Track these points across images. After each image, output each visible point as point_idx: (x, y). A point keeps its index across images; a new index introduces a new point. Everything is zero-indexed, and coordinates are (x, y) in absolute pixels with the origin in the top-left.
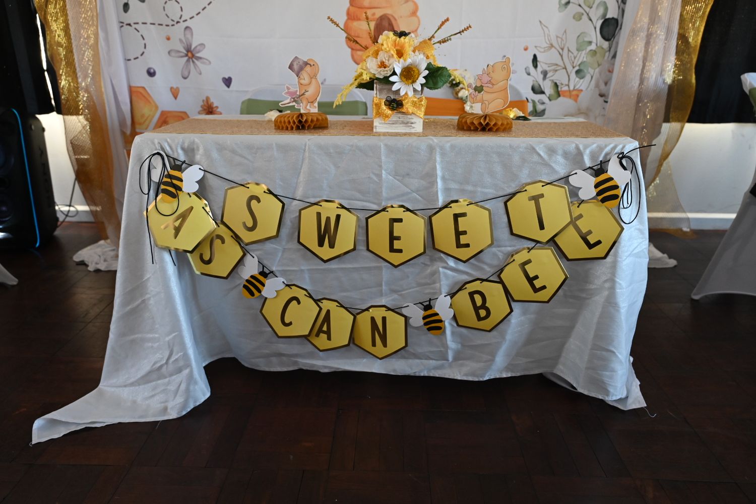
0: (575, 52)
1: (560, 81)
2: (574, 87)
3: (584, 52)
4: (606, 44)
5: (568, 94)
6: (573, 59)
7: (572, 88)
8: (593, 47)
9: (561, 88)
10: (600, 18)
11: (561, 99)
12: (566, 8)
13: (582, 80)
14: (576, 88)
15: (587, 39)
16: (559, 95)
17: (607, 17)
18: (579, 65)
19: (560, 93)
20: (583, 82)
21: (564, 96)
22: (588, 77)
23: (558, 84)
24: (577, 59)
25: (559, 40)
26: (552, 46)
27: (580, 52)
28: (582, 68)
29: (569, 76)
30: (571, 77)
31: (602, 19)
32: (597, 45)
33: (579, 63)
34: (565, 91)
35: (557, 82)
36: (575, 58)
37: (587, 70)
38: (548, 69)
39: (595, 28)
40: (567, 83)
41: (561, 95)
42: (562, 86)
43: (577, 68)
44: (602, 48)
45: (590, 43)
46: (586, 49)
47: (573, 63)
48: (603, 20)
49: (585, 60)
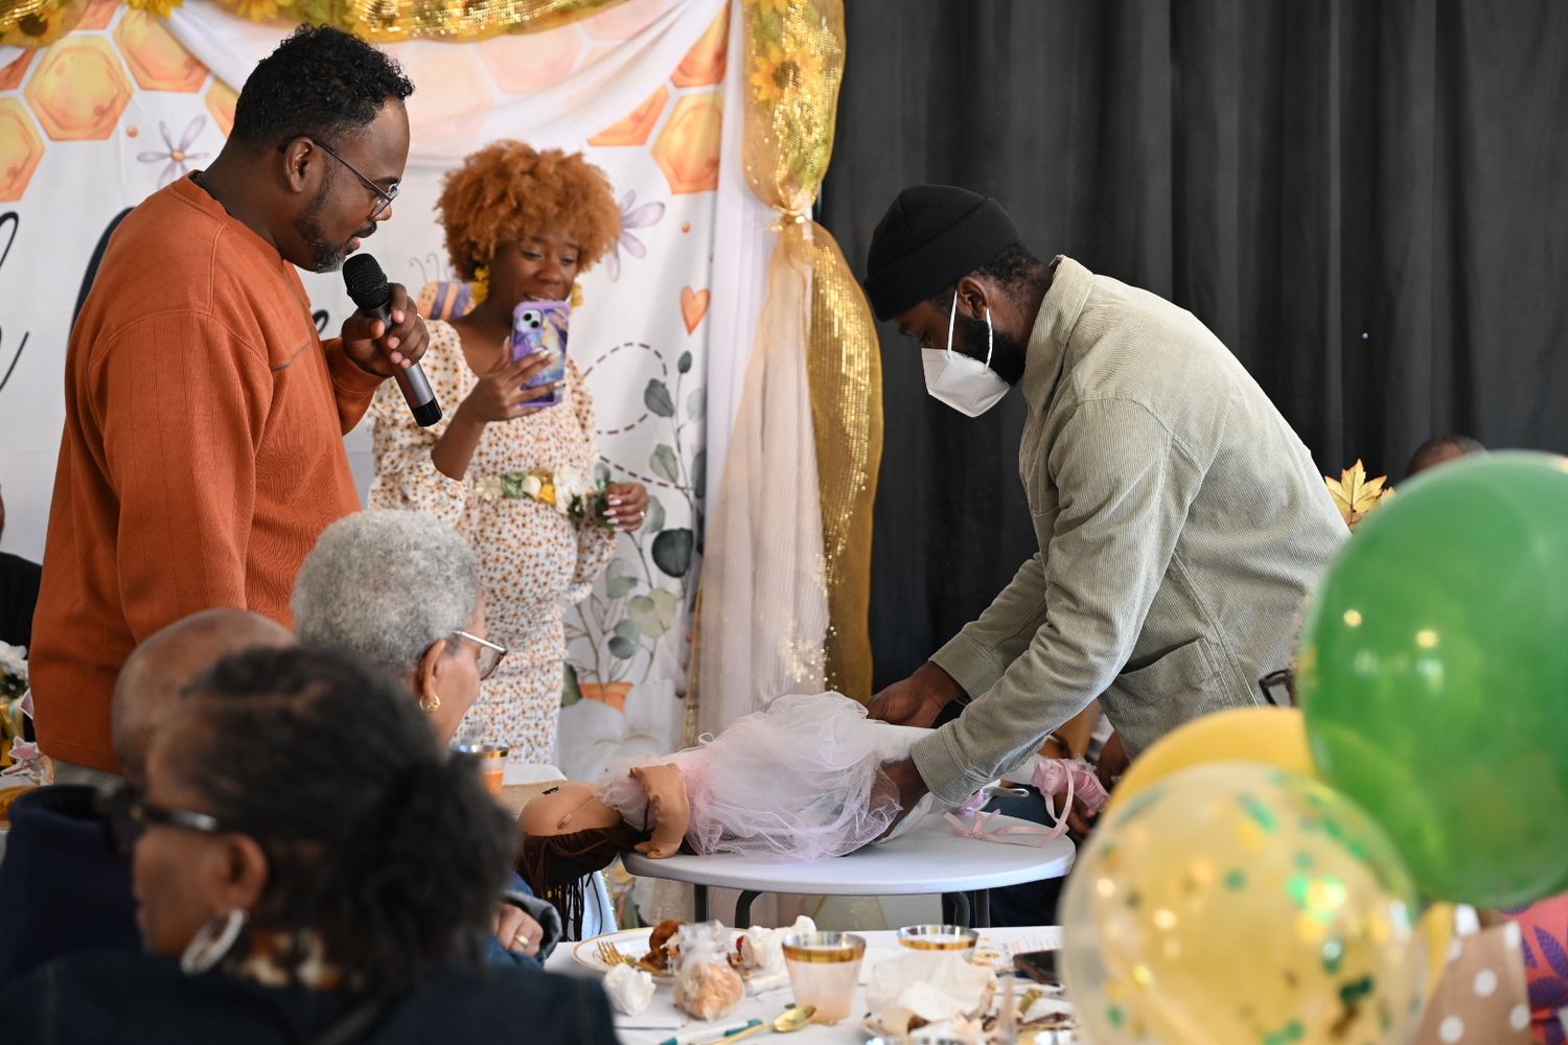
0: (605, 600)
1: (579, 662)
2: (610, 677)
3: (622, 600)
4: (674, 585)
5: (597, 691)
6: (602, 615)
7: (605, 679)
8: (640, 591)
9: (583, 678)
10: (650, 532)
11: (583, 702)
13: (626, 663)
14: (614, 679)
15: (626, 573)
16: (579, 695)
17: (667, 527)
18: (616, 629)
19: (582, 690)
20: (631, 665)
21: (590, 697)
22: (641, 656)
23: (577, 669)
24: (609, 614)
27: (615, 601)
28: (622, 634)
29: (596, 652)
30: (600, 655)
31: (653, 532)
32: (650, 585)
33: (613, 624)
34: (590, 687)
35: (574, 665)
36: (606, 612)
37: (638, 641)
39: (640, 550)
40: (593, 667)
41: (584, 694)
42: (585, 674)
43: (611, 635)
44: (667, 593)
45: (633, 581)
46: (625, 594)
47: (603, 623)
48: (656, 534)
49: (626, 616)
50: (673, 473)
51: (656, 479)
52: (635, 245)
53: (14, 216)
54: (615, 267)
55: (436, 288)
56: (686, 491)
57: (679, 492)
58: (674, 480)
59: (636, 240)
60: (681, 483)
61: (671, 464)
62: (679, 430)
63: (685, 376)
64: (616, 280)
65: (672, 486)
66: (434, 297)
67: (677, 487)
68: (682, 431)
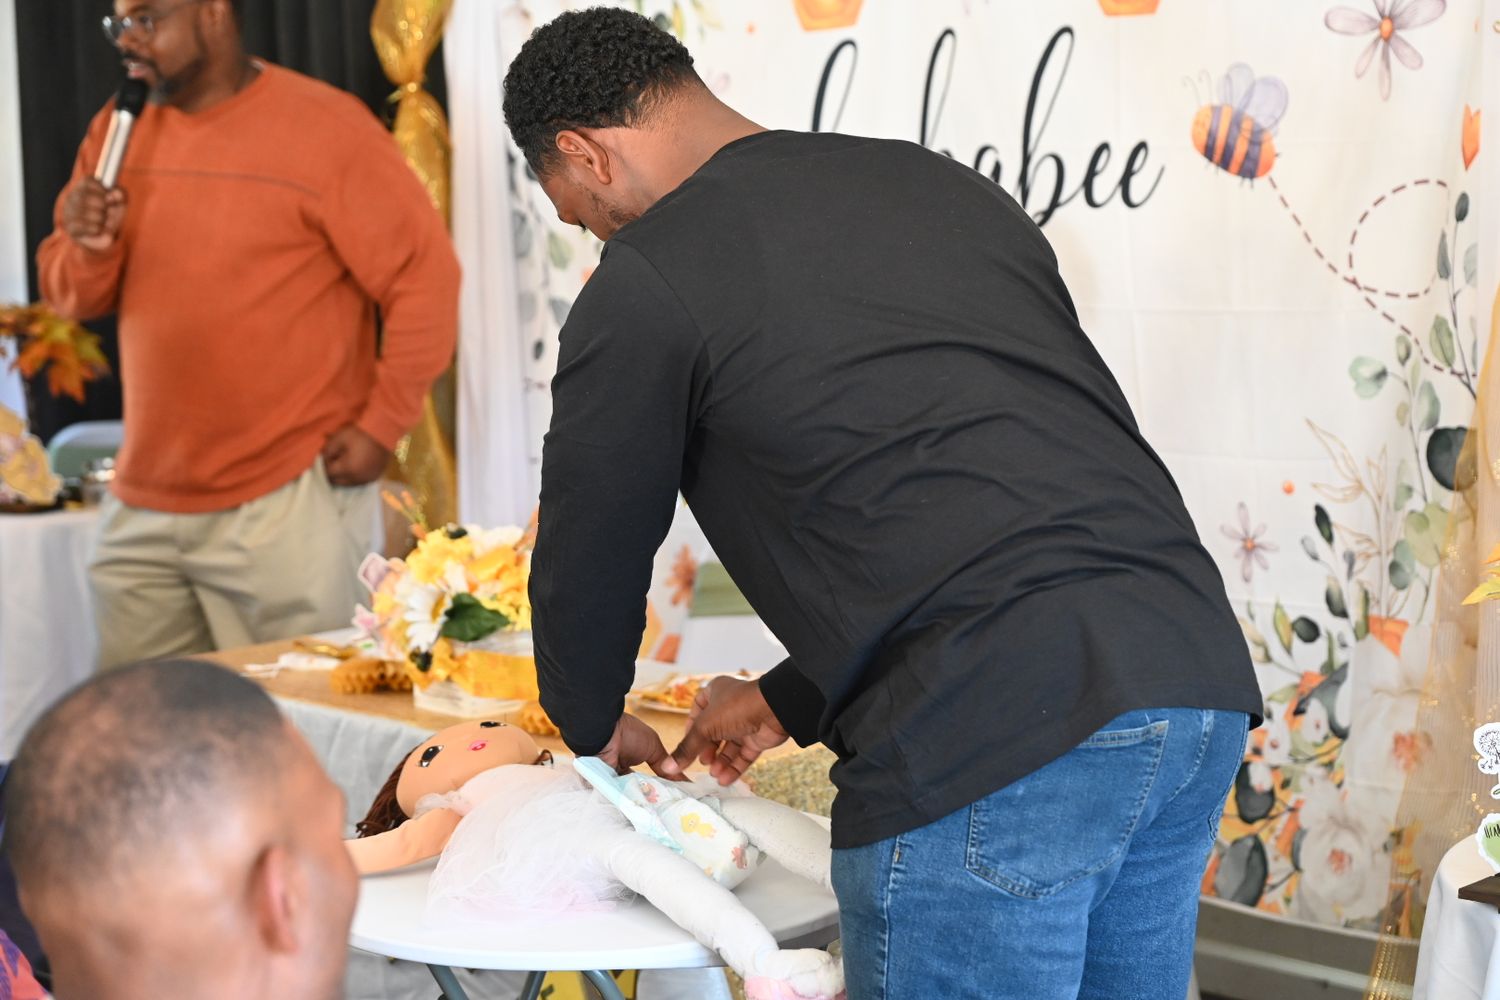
0: (1392, 511)
2: (1388, 611)
3: (1402, 515)
4: (1450, 499)
6: (1389, 531)
7: (1383, 613)
8: (1416, 503)
10: (1425, 427)
11: (1369, 638)
12: (1380, 387)
13: (1402, 594)
14: (1391, 614)
15: (1403, 480)
17: (1441, 424)
18: (1395, 550)
20: (1406, 598)
21: (1374, 633)
22: (1417, 587)
24: (1392, 531)
25: (1374, 473)
26: (1359, 487)
27: (1399, 514)
28: (1398, 557)
29: (1381, 577)
30: (1383, 582)
31: (1428, 428)
32: (1425, 499)
33: (1392, 544)
34: (1375, 620)
36: (1391, 528)
37: (1413, 568)
38: (1356, 548)
39: (1415, 451)
40: (1378, 596)
43: (1391, 557)
44: (1442, 510)
45: (1410, 491)
46: (1404, 507)
47: (1388, 541)
48: (1430, 432)
49: (1402, 536)
50: (1449, 354)
51: (1434, 361)
52: (1406, 51)
53: (851, 42)
54: (1386, 81)
55: (1210, 113)
56: (1464, 378)
57: (1455, 379)
58: (1449, 363)
59: (1407, 44)
60: (1458, 367)
61: (1446, 341)
62: (1454, 297)
63: (1461, 224)
64: (1386, 98)
65: (1447, 370)
66: (1207, 127)
67: (1453, 373)
68: (1458, 299)
